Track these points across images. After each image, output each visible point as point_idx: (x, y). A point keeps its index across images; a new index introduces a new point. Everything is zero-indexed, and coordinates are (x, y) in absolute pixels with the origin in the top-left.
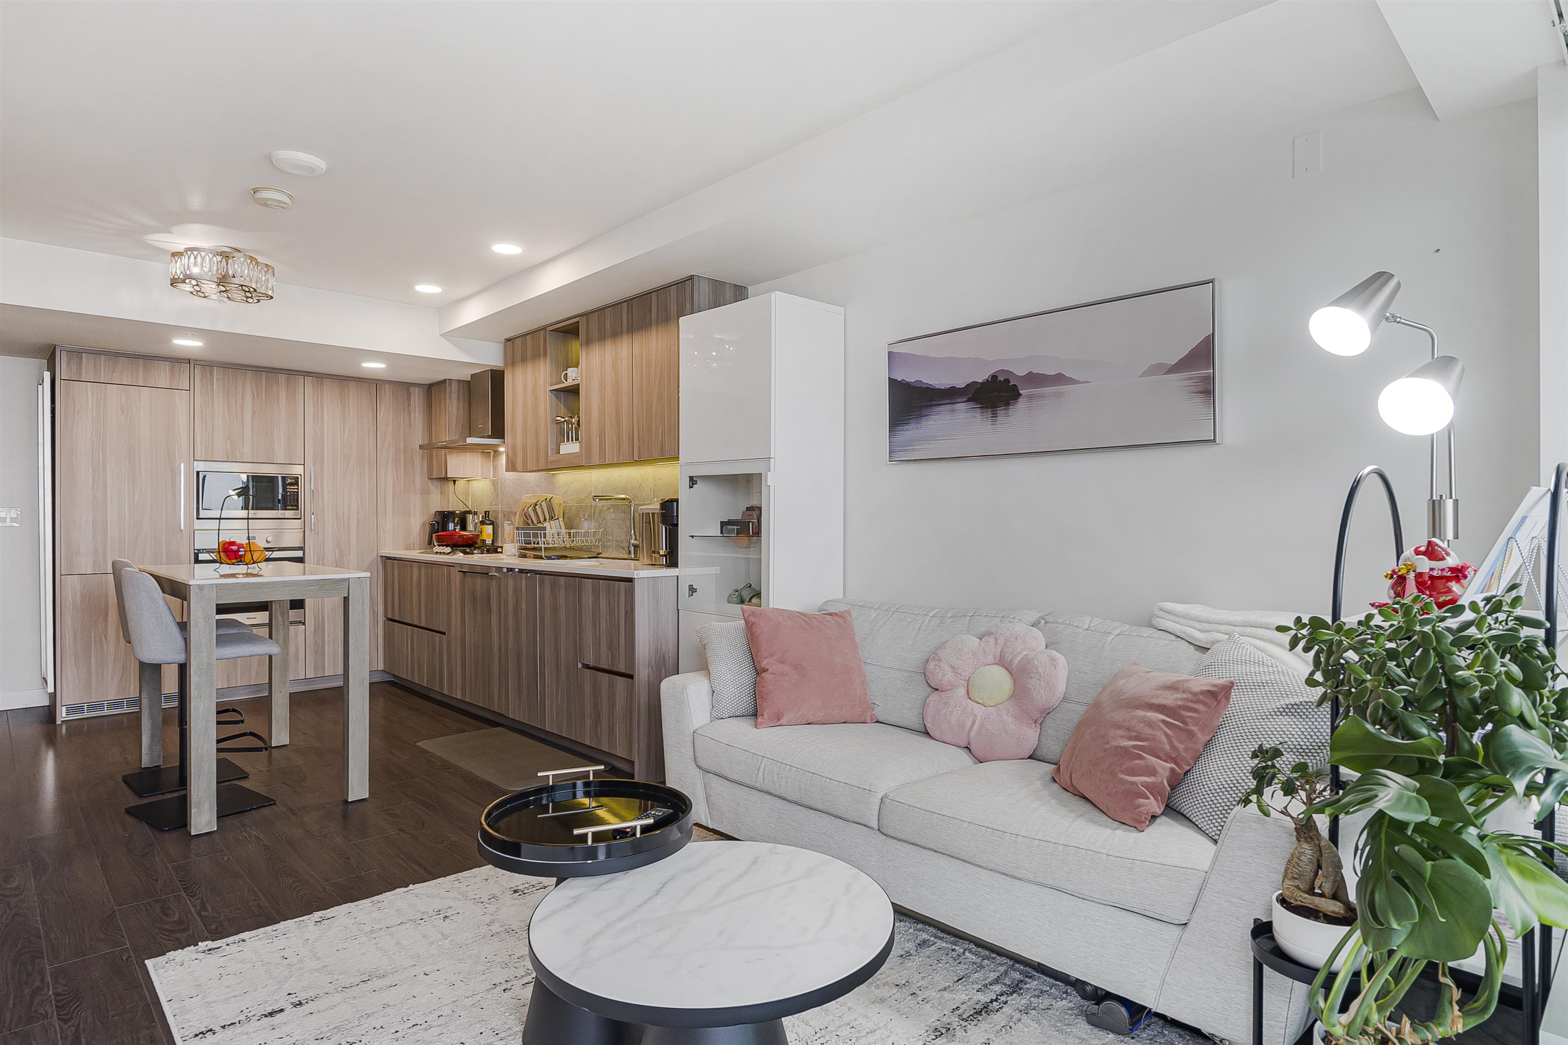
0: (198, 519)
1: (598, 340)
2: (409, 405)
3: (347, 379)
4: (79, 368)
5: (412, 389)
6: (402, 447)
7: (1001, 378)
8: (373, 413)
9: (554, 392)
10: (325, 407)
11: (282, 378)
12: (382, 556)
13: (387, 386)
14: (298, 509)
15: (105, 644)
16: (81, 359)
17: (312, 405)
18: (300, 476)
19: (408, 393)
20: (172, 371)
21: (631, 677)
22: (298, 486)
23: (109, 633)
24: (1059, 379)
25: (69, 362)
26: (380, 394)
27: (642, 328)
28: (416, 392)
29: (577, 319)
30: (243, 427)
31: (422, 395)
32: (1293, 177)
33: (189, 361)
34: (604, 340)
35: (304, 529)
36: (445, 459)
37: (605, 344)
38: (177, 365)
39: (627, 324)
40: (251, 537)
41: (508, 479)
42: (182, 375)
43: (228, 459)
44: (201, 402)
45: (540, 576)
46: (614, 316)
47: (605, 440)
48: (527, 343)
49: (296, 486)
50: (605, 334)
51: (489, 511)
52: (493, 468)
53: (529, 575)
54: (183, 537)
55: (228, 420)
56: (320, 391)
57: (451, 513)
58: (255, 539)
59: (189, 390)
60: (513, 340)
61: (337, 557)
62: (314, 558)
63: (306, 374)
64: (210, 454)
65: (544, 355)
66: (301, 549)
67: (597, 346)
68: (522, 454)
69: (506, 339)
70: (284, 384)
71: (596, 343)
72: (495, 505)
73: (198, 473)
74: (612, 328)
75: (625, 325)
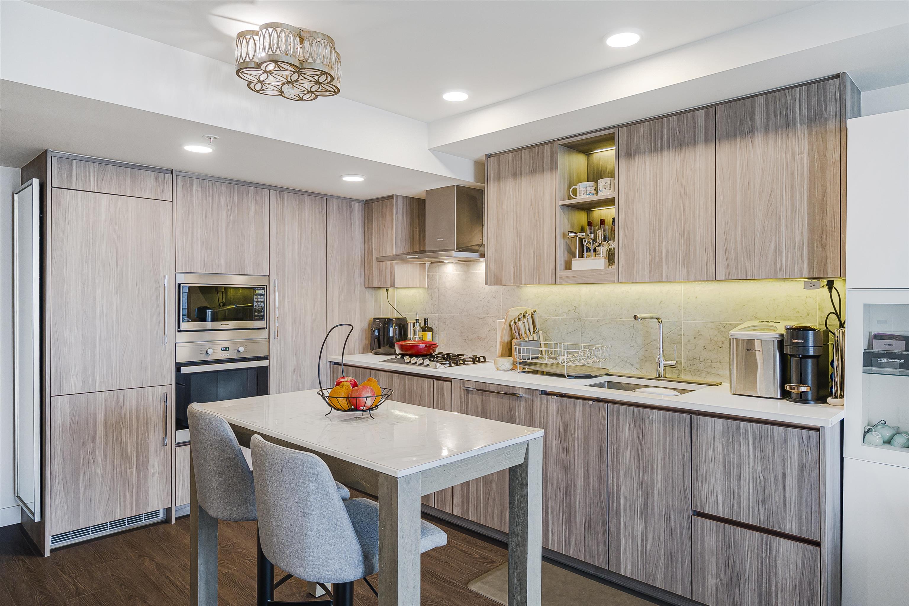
0: (179, 331)
1: (650, 151)
2: (351, 219)
3: (304, 193)
4: (70, 176)
5: (353, 204)
6: (346, 260)
8: (323, 226)
9: (562, 207)
10: (286, 220)
11: (252, 190)
12: (331, 362)
13: (334, 200)
14: (264, 319)
15: (92, 465)
16: (71, 165)
17: (275, 218)
18: (265, 287)
19: (350, 208)
20: (157, 180)
21: (818, 544)
23: (97, 454)
25: (60, 169)
26: (329, 209)
27: (735, 136)
29: (612, 131)
30: (218, 238)
31: (360, 210)
33: (172, 172)
34: (659, 152)
35: (269, 338)
36: (392, 271)
37: (662, 156)
38: (161, 175)
39: (705, 132)
40: (225, 348)
41: (450, 289)
42: (165, 186)
43: (205, 271)
44: (182, 214)
45: (613, 405)
46: (679, 125)
47: (661, 258)
48: (523, 157)
49: (263, 296)
50: (662, 145)
51: (428, 319)
52: (428, 278)
53: (591, 402)
54: (166, 351)
55: (205, 232)
56: (282, 204)
57: (390, 320)
58: (228, 350)
59: (172, 201)
60: (498, 155)
61: (295, 364)
62: (277, 367)
63: (271, 188)
64: (190, 266)
65: (551, 169)
66: (266, 358)
67: (647, 158)
68: (512, 268)
69: (486, 155)
70: (253, 197)
71: (645, 155)
72: (431, 313)
73: (179, 285)
74: (676, 138)
75: (701, 133)
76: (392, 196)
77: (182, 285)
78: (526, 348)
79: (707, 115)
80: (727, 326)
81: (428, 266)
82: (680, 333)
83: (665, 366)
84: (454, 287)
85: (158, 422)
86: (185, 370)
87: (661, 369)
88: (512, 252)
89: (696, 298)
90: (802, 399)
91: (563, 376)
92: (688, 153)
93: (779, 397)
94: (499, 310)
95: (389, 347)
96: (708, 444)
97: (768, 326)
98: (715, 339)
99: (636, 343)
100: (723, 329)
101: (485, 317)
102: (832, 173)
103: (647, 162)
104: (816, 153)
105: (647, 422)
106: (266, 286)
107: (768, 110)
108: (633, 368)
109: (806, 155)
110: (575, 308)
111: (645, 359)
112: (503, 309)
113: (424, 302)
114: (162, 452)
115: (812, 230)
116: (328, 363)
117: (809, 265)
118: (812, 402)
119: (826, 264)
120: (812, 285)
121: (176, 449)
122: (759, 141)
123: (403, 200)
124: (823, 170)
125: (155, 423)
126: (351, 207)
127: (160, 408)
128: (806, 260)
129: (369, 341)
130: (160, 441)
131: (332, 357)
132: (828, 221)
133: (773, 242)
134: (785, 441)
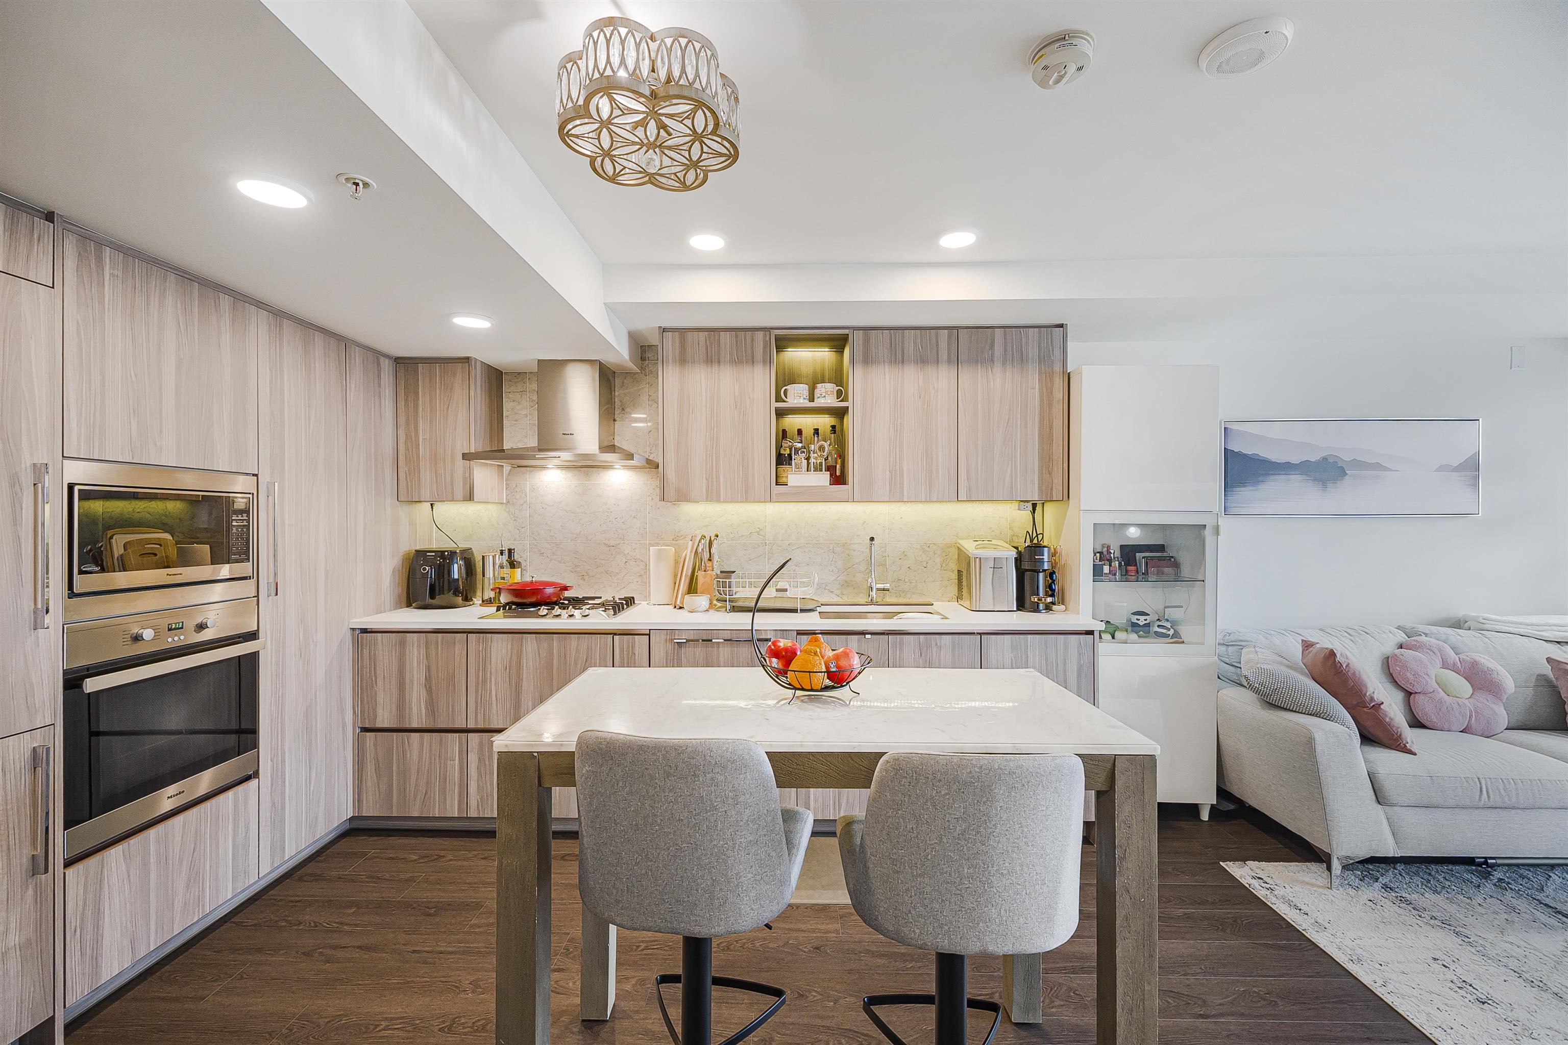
0: (70, 597)
1: (890, 362)
2: (379, 385)
3: (315, 328)
5: (382, 359)
6: (373, 451)
7: (1331, 460)
8: (342, 391)
10: (286, 370)
11: (226, 301)
12: (354, 629)
13: (358, 350)
14: (248, 560)
17: (268, 365)
18: (251, 496)
19: (377, 367)
20: (12, 228)
22: (248, 516)
24: (1378, 467)
26: (350, 363)
27: (976, 362)
28: (386, 365)
30: (160, 391)
31: (393, 371)
32: (1511, 368)
33: (49, 217)
34: (900, 364)
35: (257, 596)
36: (467, 475)
37: (903, 369)
38: (25, 218)
39: (948, 353)
40: (176, 624)
41: (553, 505)
42: (36, 247)
43: (133, 458)
44: (78, 323)
45: (895, 636)
46: (921, 341)
47: (902, 476)
48: (722, 341)
49: (245, 515)
50: (903, 357)
51: (514, 549)
52: (506, 489)
53: (868, 636)
54: (38, 645)
55: (132, 371)
56: (278, 339)
57: (453, 554)
58: (182, 628)
59: (53, 288)
60: (682, 332)
61: (301, 640)
62: (272, 650)
63: (260, 304)
64: (96, 445)
65: (764, 362)
66: (253, 636)
67: (887, 369)
68: (704, 480)
69: (660, 327)
70: (227, 314)
71: (884, 366)
72: (515, 540)
73: (71, 487)
74: (918, 353)
75: (944, 354)
76: (467, 360)
77: (76, 488)
78: (721, 580)
79: (950, 336)
80: (931, 546)
81: (508, 472)
82: (884, 555)
83: (878, 590)
84: (560, 502)
85: (19, 822)
86: (92, 685)
87: (873, 593)
88: (705, 459)
89: (901, 518)
90: (1036, 609)
91: (794, 611)
92: (930, 370)
93: (1015, 609)
94: (642, 534)
95: (453, 594)
96: (997, 662)
97: (982, 544)
98: (920, 559)
99: (836, 567)
100: (927, 549)
101: (618, 544)
102: (1058, 409)
103: (887, 374)
104: (1045, 390)
105: (935, 649)
106: (253, 494)
107: (1005, 344)
108: (833, 595)
109: (1037, 390)
110: (758, 530)
111: (846, 584)
112: (649, 532)
113: (498, 524)
114: (30, 892)
115: (1041, 458)
116: (349, 633)
117: (1039, 489)
118: (1044, 611)
119: (1052, 489)
120: (1025, 507)
121: (64, 873)
122: (998, 369)
123: (482, 366)
124: (1050, 406)
125: (11, 826)
126: (379, 364)
127: (23, 786)
128: (1036, 485)
129: (402, 589)
130: (24, 867)
131: (355, 620)
132: (1054, 451)
133: (1010, 466)
134: (1066, 647)
